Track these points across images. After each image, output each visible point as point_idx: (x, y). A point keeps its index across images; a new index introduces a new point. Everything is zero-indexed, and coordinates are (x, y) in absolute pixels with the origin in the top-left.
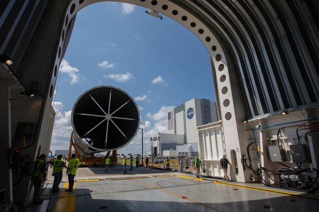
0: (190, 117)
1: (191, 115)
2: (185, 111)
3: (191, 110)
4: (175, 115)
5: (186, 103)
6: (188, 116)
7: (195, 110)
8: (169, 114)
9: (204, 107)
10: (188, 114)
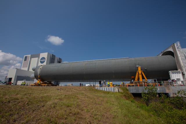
2: (39, 58)
3: (43, 58)
4: (31, 59)
5: (41, 54)
6: (41, 62)
7: (46, 59)
8: (26, 57)
9: (52, 58)
10: (41, 61)
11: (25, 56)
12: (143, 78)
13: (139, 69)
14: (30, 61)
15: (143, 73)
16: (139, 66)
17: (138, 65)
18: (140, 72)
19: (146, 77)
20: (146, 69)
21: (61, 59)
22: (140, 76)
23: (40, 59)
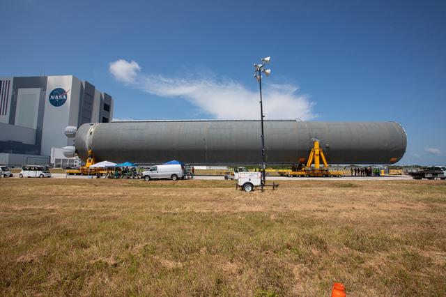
0: (57, 103)
1: (60, 100)
2: (45, 90)
3: (60, 91)
4: (16, 90)
5: (50, 78)
7: (69, 95)
9: (86, 93)
10: (53, 98)
12: (321, 162)
13: (317, 145)
14: (13, 97)
15: (322, 154)
16: (317, 140)
17: (316, 137)
18: (317, 152)
19: (327, 160)
20: (327, 145)
22: (317, 159)
23: (48, 93)
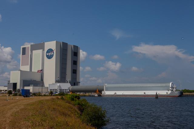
0: (49, 57)
1: (51, 55)
2: (44, 50)
3: (50, 50)
4: (32, 52)
5: (46, 43)
6: (47, 56)
7: (55, 52)
8: (24, 49)
9: (63, 49)
10: (47, 54)
11: (22, 47)
14: (31, 55)
21: (77, 47)
